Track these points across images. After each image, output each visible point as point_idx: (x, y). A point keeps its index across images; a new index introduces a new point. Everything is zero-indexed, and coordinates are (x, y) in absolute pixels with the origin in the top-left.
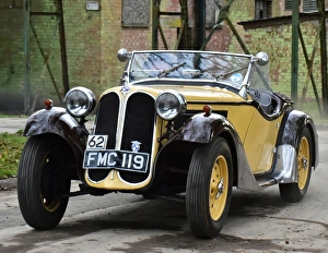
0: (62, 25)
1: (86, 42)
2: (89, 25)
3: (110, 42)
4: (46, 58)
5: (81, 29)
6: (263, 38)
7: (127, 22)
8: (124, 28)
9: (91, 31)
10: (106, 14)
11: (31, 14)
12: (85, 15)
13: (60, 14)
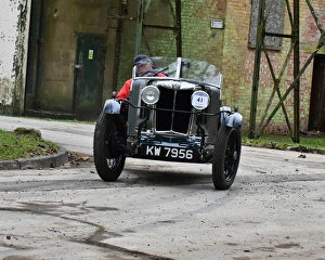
0: (179, 40)
2: (212, 43)
3: (233, 61)
5: (205, 46)
7: (254, 43)
8: (251, 49)
9: (214, 49)
10: (230, 34)
11: (144, 26)
12: (210, 32)
13: (177, 29)
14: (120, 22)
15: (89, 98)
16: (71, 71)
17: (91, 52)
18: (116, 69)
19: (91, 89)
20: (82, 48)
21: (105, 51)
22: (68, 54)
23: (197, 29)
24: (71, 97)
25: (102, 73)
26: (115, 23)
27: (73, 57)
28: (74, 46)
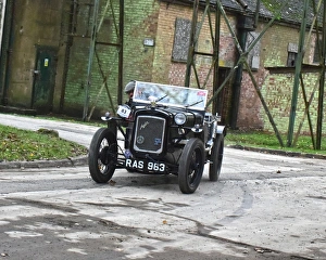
0: (121, 54)
1: (141, 70)
2: (144, 57)
3: (160, 71)
4: (105, 79)
5: (138, 59)
6: (284, 82)
7: (176, 58)
8: (173, 62)
9: (146, 62)
10: (159, 50)
11: (96, 43)
12: (143, 48)
13: (120, 46)
14: (71, 38)
15: (43, 97)
16: (31, 75)
17: (47, 60)
18: (65, 74)
19: (45, 90)
20: (39, 58)
21: (57, 60)
22: (29, 62)
23: (132, 46)
24: (30, 96)
25: (54, 77)
26: (66, 38)
27: (33, 64)
28: (34, 55)
